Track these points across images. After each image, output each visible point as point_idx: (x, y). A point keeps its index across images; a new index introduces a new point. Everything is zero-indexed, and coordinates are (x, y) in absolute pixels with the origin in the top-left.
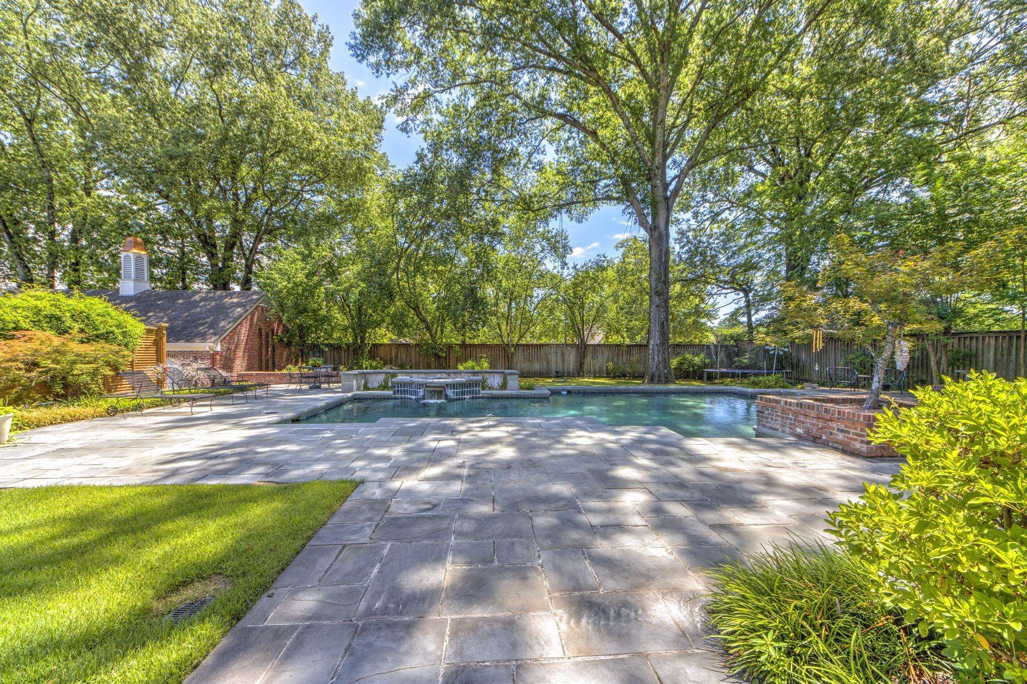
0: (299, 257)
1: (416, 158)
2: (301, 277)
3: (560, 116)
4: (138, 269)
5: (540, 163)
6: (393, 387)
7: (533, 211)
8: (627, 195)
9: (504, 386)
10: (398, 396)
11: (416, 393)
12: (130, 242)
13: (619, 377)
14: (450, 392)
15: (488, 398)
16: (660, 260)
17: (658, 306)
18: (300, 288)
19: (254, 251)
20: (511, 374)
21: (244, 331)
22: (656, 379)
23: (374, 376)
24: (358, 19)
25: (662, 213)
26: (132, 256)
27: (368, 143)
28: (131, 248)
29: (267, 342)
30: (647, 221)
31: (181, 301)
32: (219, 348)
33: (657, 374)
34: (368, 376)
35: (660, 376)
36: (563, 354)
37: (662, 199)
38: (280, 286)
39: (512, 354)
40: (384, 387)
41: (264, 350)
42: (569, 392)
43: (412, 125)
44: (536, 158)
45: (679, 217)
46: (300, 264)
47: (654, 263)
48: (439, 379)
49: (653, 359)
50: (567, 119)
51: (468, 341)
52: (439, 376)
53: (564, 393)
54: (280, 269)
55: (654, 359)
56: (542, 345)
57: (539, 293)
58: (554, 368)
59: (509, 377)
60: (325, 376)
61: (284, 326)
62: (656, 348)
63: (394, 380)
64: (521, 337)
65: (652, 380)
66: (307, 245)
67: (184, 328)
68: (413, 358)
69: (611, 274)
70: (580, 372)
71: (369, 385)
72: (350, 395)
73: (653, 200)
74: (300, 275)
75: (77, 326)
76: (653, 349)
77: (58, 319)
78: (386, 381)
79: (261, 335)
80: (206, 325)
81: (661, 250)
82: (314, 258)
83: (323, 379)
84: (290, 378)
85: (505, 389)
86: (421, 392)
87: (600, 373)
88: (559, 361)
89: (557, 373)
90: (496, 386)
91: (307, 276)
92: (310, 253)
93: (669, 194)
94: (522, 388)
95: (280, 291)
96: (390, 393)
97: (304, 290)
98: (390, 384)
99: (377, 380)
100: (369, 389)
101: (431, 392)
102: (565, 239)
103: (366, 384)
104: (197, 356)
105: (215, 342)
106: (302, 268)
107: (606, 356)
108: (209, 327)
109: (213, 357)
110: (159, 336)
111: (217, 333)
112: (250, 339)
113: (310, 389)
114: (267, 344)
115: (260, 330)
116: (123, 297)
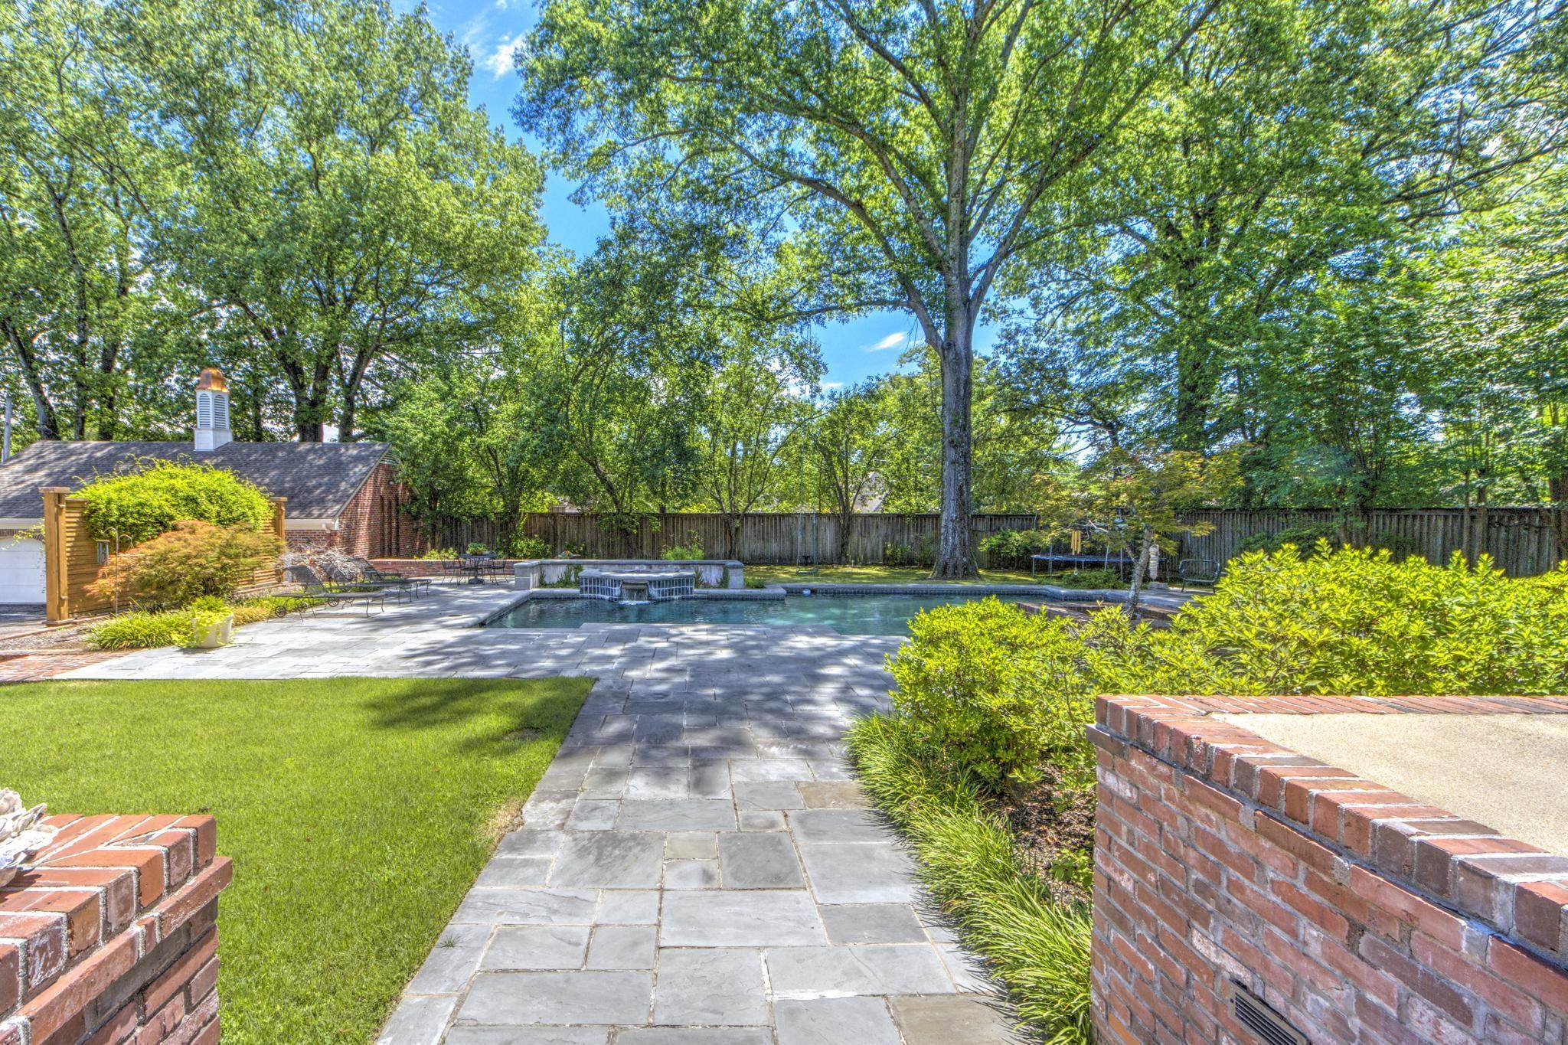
0: (436, 396)
1: (596, 248)
2: (440, 425)
3: (809, 182)
4: (218, 414)
5: (778, 244)
6: (578, 583)
7: (768, 321)
8: (908, 295)
9: (724, 583)
10: (586, 595)
11: (610, 592)
12: (206, 374)
13: (901, 564)
14: (654, 591)
15: (702, 599)
16: (957, 394)
17: (953, 463)
18: (440, 441)
19: (356, 374)
20: (733, 567)
21: (367, 499)
22: (950, 571)
23: (552, 568)
24: (520, 61)
25: (960, 323)
26: (209, 394)
27: (527, 219)
28: (208, 384)
29: (390, 514)
30: (937, 336)
32: (336, 525)
33: (951, 564)
34: (545, 567)
35: (956, 567)
36: (815, 530)
37: (960, 303)
38: (415, 439)
39: (737, 529)
40: (565, 583)
41: (386, 526)
42: (813, 591)
43: (589, 194)
44: (775, 236)
45: (1009, 306)
47: (948, 399)
48: (637, 572)
49: (947, 541)
50: (818, 185)
51: (669, 510)
53: (807, 592)
55: (949, 543)
56: (782, 516)
57: (778, 432)
58: (800, 550)
59: (731, 572)
60: (488, 567)
61: (410, 490)
62: (951, 525)
63: (578, 573)
64: (751, 501)
65: (944, 573)
68: (588, 534)
69: (891, 402)
70: (841, 557)
71: (548, 580)
72: (528, 592)
73: (947, 306)
74: (439, 422)
75: (215, 509)
76: (946, 527)
77: (194, 500)
78: (568, 575)
79: (382, 505)
81: (958, 379)
82: (455, 397)
83: (486, 571)
84: (440, 568)
85: (726, 587)
86: (617, 591)
87: (873, 558)
88: (809, 539)
89: (806, 558)
90: (714, 582)
91: (448, 423)
92: (451, 390)
93: (971, 293)
94: (748, 586)
95: (414, 447)
96: (575, 591)
97: (445, 442)
98: (574, 579)
99: (556, 573)
100: (547, 585)
101: (629, 590)
102: (816, 351)
103: (542, 578)
104: (309, 537)
105: (333, 516)
106: (442, 412)
107: (882, 533)
108: (327, 492)
109: (330, 538)
110: (278, 514)
111: (337, 502)
112: (372, 512)
113: (471, 583)
114: (390, 517)
115: (382, 498)
116: (201, 453)
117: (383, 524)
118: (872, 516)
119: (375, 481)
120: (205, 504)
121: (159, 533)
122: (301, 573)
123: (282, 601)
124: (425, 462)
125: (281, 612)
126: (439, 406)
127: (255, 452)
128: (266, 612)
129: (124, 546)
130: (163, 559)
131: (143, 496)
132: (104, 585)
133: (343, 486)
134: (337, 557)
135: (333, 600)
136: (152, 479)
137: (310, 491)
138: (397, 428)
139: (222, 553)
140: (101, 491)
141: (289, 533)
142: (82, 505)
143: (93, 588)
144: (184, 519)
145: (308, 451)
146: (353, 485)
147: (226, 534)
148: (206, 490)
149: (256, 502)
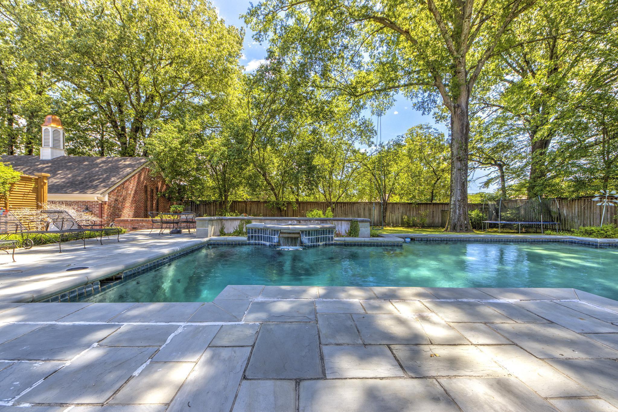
2: (176, 143)
3: (381, 20)
4: (55, 140)
6: (247, 233)
10: (252, 241)
11: (270, 239)
12: (49, 119)
14: (305, 239)
15: (341, 245)
17: (459, 169)
18: (175, 152)
21: (132, 186)
22: (458, 228)
23: (229, 222)
25: (464, 94)
26: (50, 129)
28: (50, 123)
29: (152, 197)
30: (450, 101)
31: (86, 163)
32: (106, 199)
33: (458, 224)
34: (224, 222)
35: (461, 226)
36: (370, 210)
37: (464, 82)
38: (157, 149)
39: (334, 209)
40: (239, 233)
41: (149, 203)
46: (176, 135)
47: (456, 135)
48: (292, 225)
49: (455, 212)
50: (386, 22)
52: (290, 222)
53: (408, 240)
54: (160, 137)
56: (354, 203)
59: (360, 225)
60: (184, 222)
61: (167, 185)
62: (457, 203)
63: (249, 225)
65: (454, 229)
66: (182, 122)
67: (82, 182)
71: (226, 231)
72: (206, 239)
73: (456, 84)
74: (175, 142)
76: (455, 204)
78: (241, 227)
79: (146, 191)
80: (101, 180)
81: (463, 124)
83: (183, 225)
86: (276, 238)
88: (367, 214)
91: (181, 143)
92: (185, 127)
94: (372, 236)
96: (245, 238)
97: (178, 154)
98: (244, 230)
99: (232, 226)
100: (225, 235)
103: (222, 229)
104: (88, 206)
105: (103, 194)
107: (401, 211)
112: (136, 193)
113: (172, 233)
115: (145, 187)
116: (43, 161)
117: (146, 201)
118: (396, 203)
119: (139, 177)
138: (150, 144)
141: (77, 202)
146: (119, 178)
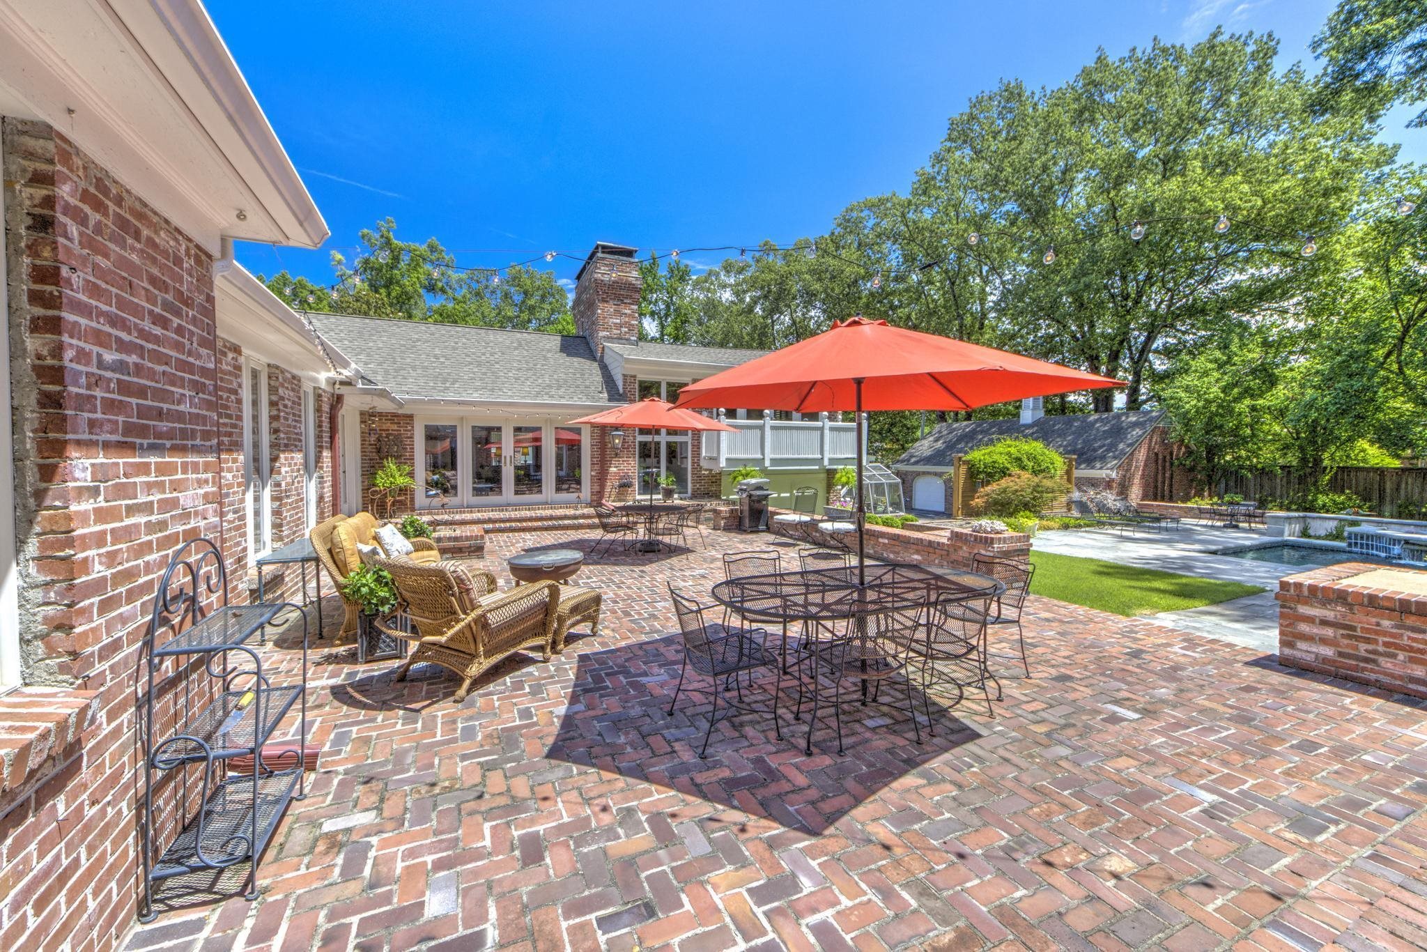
0: (1213, 366)
2: (1215, 391)
6: (1349, 538)
10: (1354, 549)
11: (1386, 550)
19: (1144, 350)
21: (1142, 455)
23: (1319, 522)
32: (1114, 475)
34: (1310, 520)
38: (1187, 406)
40: (1334, 537)
41: (1160, 477)
60: (1245, 515)
63: (1352, 529)
71: (1312, 532)
72: (1278, 540)
75: (1031, 464)
77: (1020, 459)
78: (1339, 530)
79: (1157, 460)
82: (1234, 365)
83: (1242, 518)
84: (1201, 513)
86: (1397, 550)
91: (1224, 390)
95: (1188, 412)
96: (1343, 545)
97: (1220, 406)
98: (1346, 534)
99: (1323, 527)
100: (1310, 537)
101: (1412, 551)
103: (1304, 529)
104: (1093, 483)
105: (1112, 469)
106: (1217, 381)
108: (1108, 451)
109: (1108, 484)
110: (1070, 466)
111: (1115, 458)
112: (1146, 465)
113: (1225, 526)
114: (1164, 468)
115: (1157, 454)
116: (1024, 425)
117: (1156, 476)
119: (1151, 440)
120: (1026, 462)
121: (1002, 478)
122: (1083, 507)
123: (1067, 520)
124: (1198, 425)
125: (1066, 527)
126: (1216, 375)
127: (1058, 423)
128: (1057, 526)
129: (988, 483)
130: (1004, 491)
131: (996, 457)
132: (978, 502)
133: (1121, 446)
134: (1111, 499)
135: (1100, 524)
136: (1000, 447)
137: (1095, 450)
138: (1172, 398)
139: (1034, 490)
140: (978, 455)
141: (1078, 479)
142: (966, 462)
143: (973, 503)
144: (1015, 470)
145: (1096, 421)
146: (1129, 445)
147: (1036, 480)
148: (1027, 453)
149: (1056, 461)
